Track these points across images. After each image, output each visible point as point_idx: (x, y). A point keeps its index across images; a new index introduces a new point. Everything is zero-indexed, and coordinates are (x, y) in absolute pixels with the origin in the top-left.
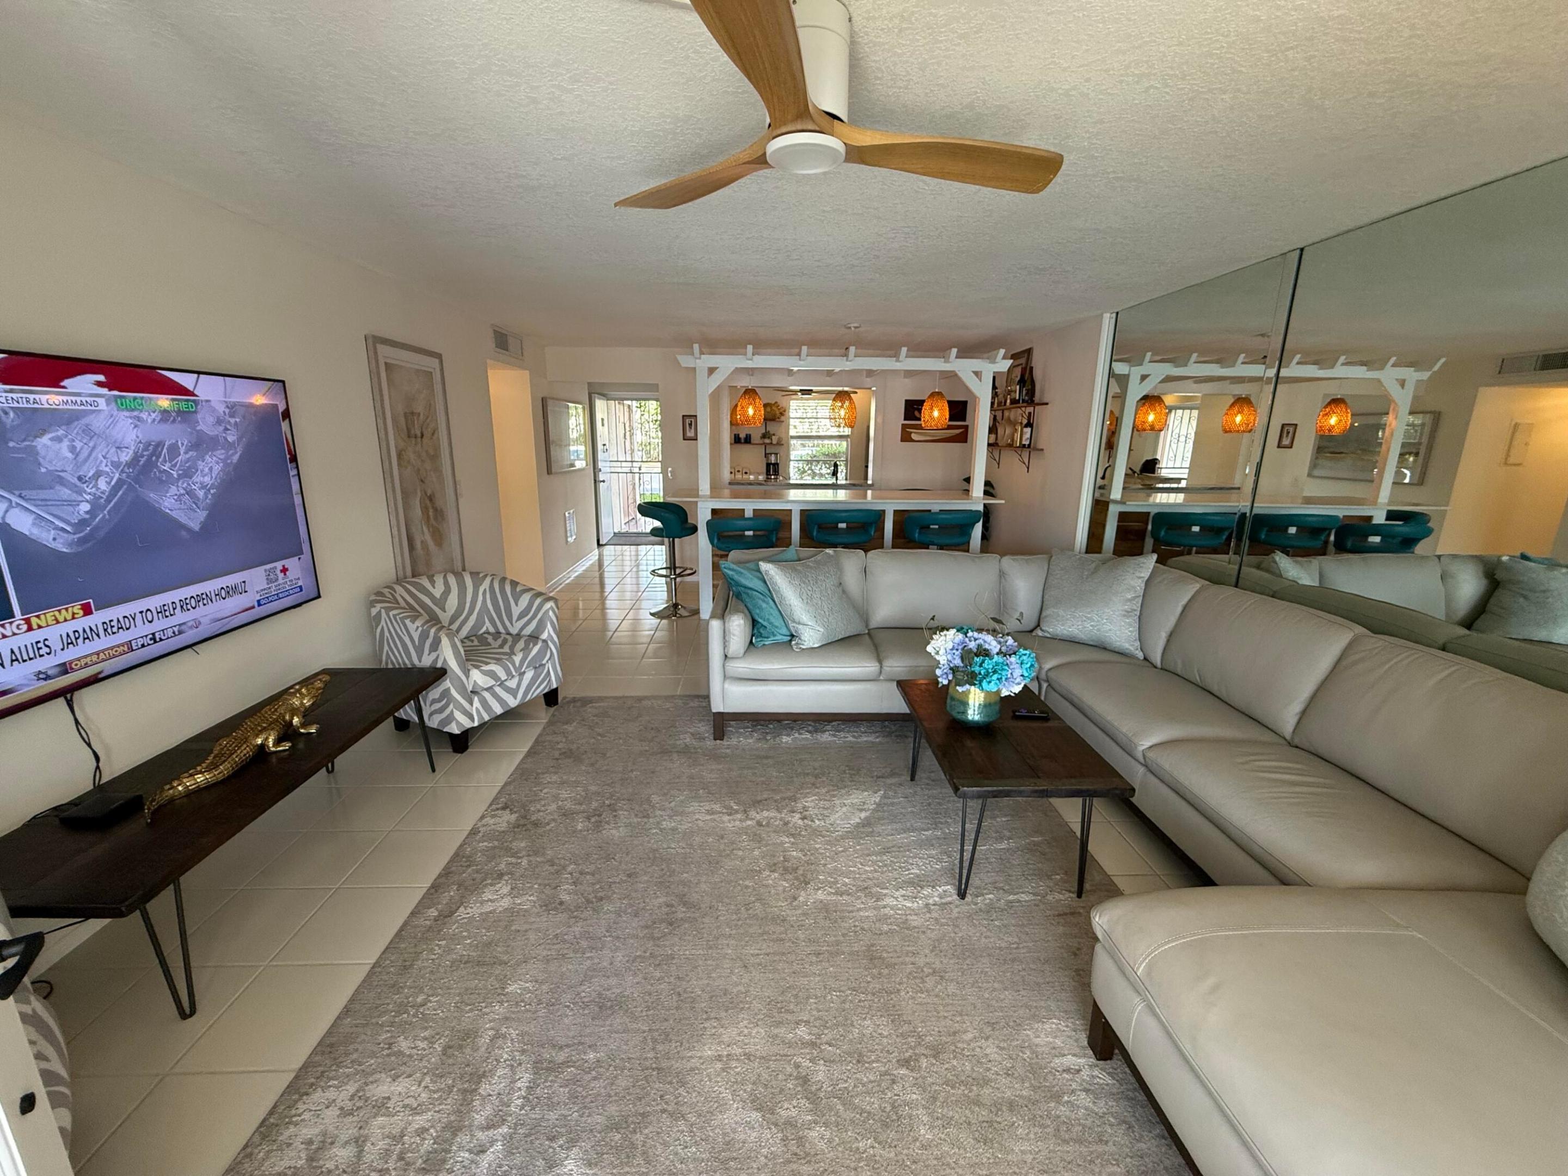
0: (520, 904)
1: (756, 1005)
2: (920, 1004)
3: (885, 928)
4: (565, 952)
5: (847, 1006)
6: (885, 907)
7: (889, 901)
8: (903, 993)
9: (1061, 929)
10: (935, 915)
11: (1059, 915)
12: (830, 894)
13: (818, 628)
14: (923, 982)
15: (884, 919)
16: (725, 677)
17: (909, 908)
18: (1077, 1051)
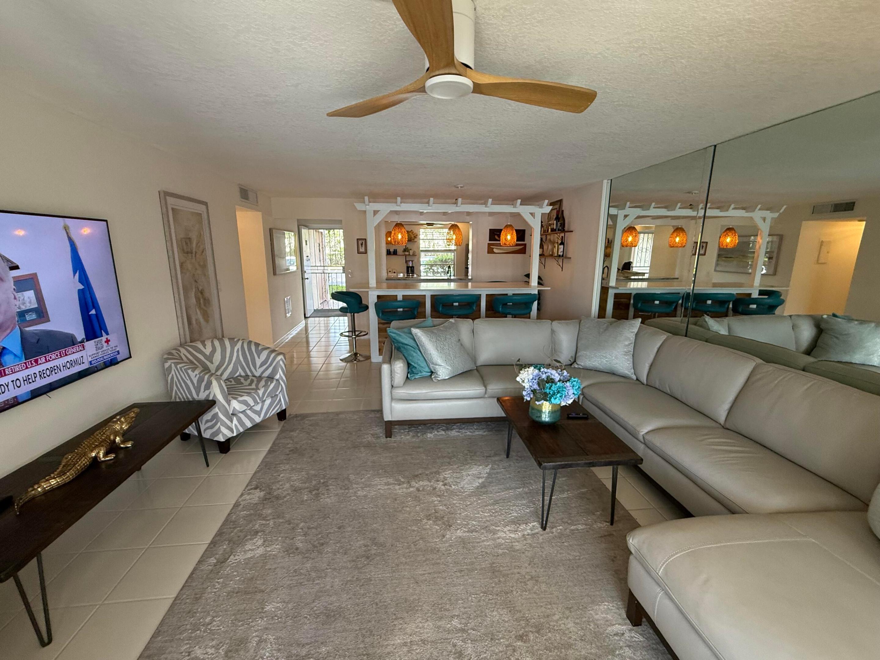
0: (270, 551)
1: (426, 607)
2: (526, 599)
3: (500, 551)
4: (302, 581)
5: (481, 603)
6: (498, 538)
7: (501, 534)
8: (515, 593)
9: (603, 546)
10: (529, 541)
11: (601, 537)
12: (465, 532)
13: (448, 367)
14: (526, 585)
15: (499, 546)
16: (392, 399)
17: (513, 538)
18: (620, 621)
